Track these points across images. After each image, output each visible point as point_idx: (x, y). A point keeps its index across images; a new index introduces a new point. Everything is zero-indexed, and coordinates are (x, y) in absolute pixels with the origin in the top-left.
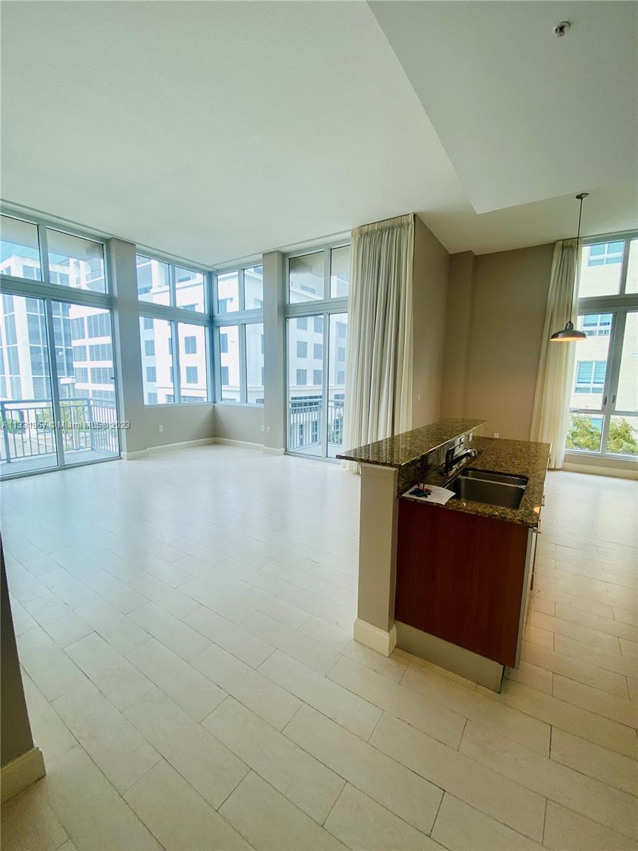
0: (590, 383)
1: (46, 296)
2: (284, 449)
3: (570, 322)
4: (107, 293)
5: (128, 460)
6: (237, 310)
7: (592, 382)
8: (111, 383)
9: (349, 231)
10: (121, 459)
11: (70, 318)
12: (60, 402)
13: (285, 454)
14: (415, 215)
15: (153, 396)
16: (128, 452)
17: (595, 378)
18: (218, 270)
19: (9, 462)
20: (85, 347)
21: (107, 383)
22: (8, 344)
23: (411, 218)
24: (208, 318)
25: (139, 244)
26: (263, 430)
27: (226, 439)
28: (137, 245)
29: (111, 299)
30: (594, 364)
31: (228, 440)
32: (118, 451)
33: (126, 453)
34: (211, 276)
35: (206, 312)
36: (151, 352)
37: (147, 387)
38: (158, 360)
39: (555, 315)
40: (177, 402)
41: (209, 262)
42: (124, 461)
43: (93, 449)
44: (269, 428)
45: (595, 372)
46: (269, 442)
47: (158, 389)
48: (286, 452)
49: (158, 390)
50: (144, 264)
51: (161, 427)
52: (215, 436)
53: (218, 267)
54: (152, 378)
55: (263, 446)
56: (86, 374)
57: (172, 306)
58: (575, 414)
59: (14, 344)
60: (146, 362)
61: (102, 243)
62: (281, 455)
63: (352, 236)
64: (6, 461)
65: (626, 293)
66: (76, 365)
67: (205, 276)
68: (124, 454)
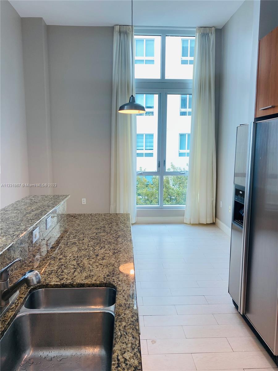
0: (143, 149)
3: (132, 96)
7: (144, 149)
17: (146, 146)
30: (144, 135)
39: (120, 90)
45: (145, 142)
58: (140, 177)
65: (166, 78)
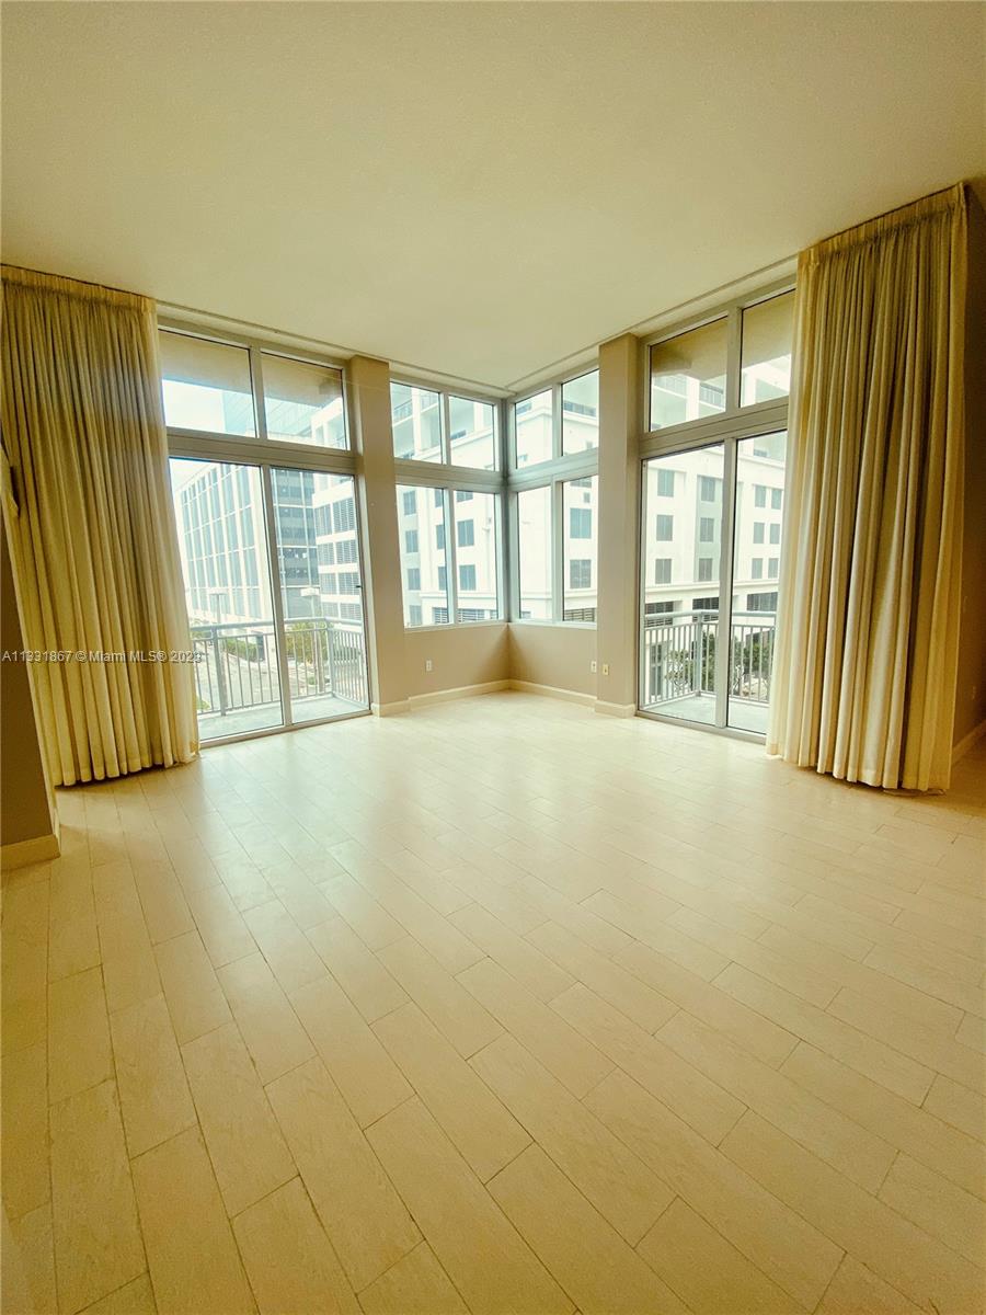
1: (263, 461)
2: (633, 706)
4: (349, 449)
5: (381, 716)
6: (550, 458)
8: (356, 593)
9: (794, 256)
10: (371, 714)
11: (314, 507)
12: (286, 626)
13: (636, 715)
14: (967, 188)
15: (417, 612)
16: (380, 703)
18: (517, 394)
19: (224, 715)
20: (331, 545)
21: (351, 593)
22: (244, 546)
23: (957, 194)
24: (500, 479)
25: (393, 361)
26: (594, 669)
27: (526, 683)
28: (390, 364)
29: (354, 458)
31: (530, 684)
32: (367, 703)
33: (378, 706)
34: (505, 406)
35: (497, 469)
36: (413, 546)
37: (408, 597)
38: (422, 559)
40: (452, 622)
41: (502, 379)
42: (376, 719)
43: (334, 696)
44: (606, 666)
46: (607, 693)
47: (424, 600)
48: (639, 713)
49: (423, 602)
50: (403, 421)
51: (429, 662)
52: (509, 678)
53: (515, 388)
54: (415, 583)
55: (595, 698)
56: (334, 583)
57: (445, 462)
59: (250, 545)
60: (406, 561)
61: (340, 368)
62: (629, 717)
63: (800, 266)
64: (219, 714)
66: (322, 570)
67: (496, 408)
68: (376, 706)
